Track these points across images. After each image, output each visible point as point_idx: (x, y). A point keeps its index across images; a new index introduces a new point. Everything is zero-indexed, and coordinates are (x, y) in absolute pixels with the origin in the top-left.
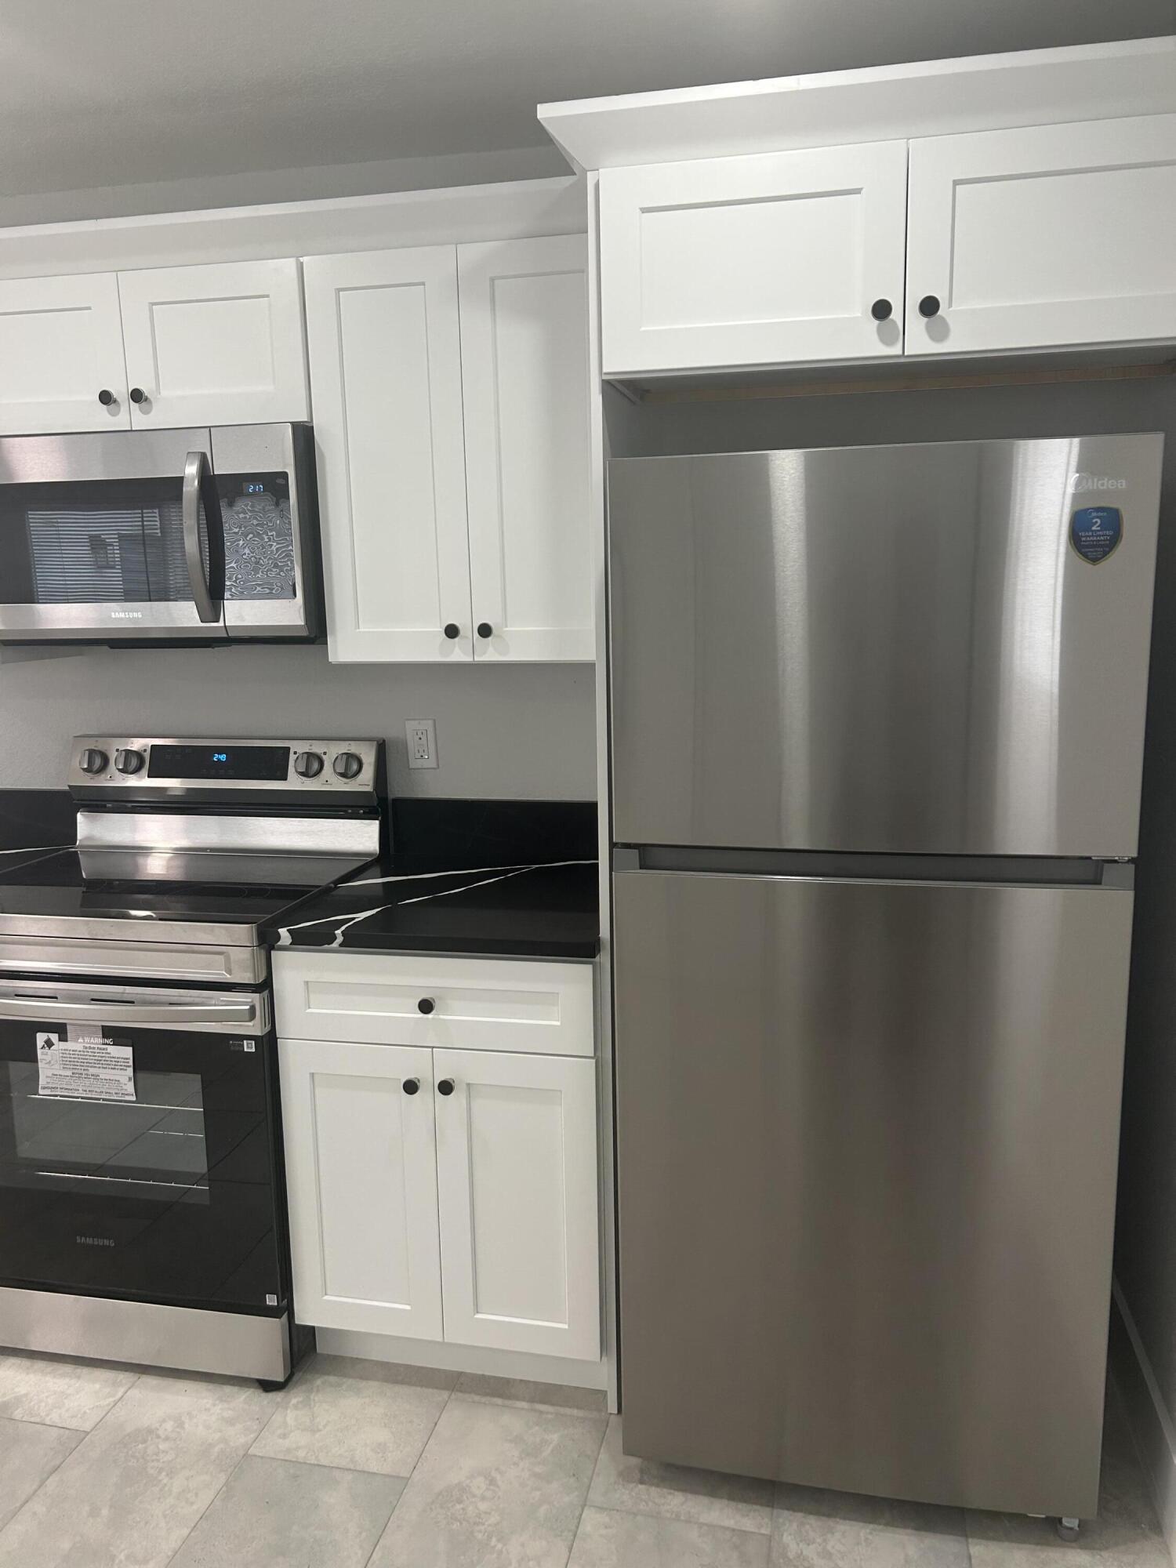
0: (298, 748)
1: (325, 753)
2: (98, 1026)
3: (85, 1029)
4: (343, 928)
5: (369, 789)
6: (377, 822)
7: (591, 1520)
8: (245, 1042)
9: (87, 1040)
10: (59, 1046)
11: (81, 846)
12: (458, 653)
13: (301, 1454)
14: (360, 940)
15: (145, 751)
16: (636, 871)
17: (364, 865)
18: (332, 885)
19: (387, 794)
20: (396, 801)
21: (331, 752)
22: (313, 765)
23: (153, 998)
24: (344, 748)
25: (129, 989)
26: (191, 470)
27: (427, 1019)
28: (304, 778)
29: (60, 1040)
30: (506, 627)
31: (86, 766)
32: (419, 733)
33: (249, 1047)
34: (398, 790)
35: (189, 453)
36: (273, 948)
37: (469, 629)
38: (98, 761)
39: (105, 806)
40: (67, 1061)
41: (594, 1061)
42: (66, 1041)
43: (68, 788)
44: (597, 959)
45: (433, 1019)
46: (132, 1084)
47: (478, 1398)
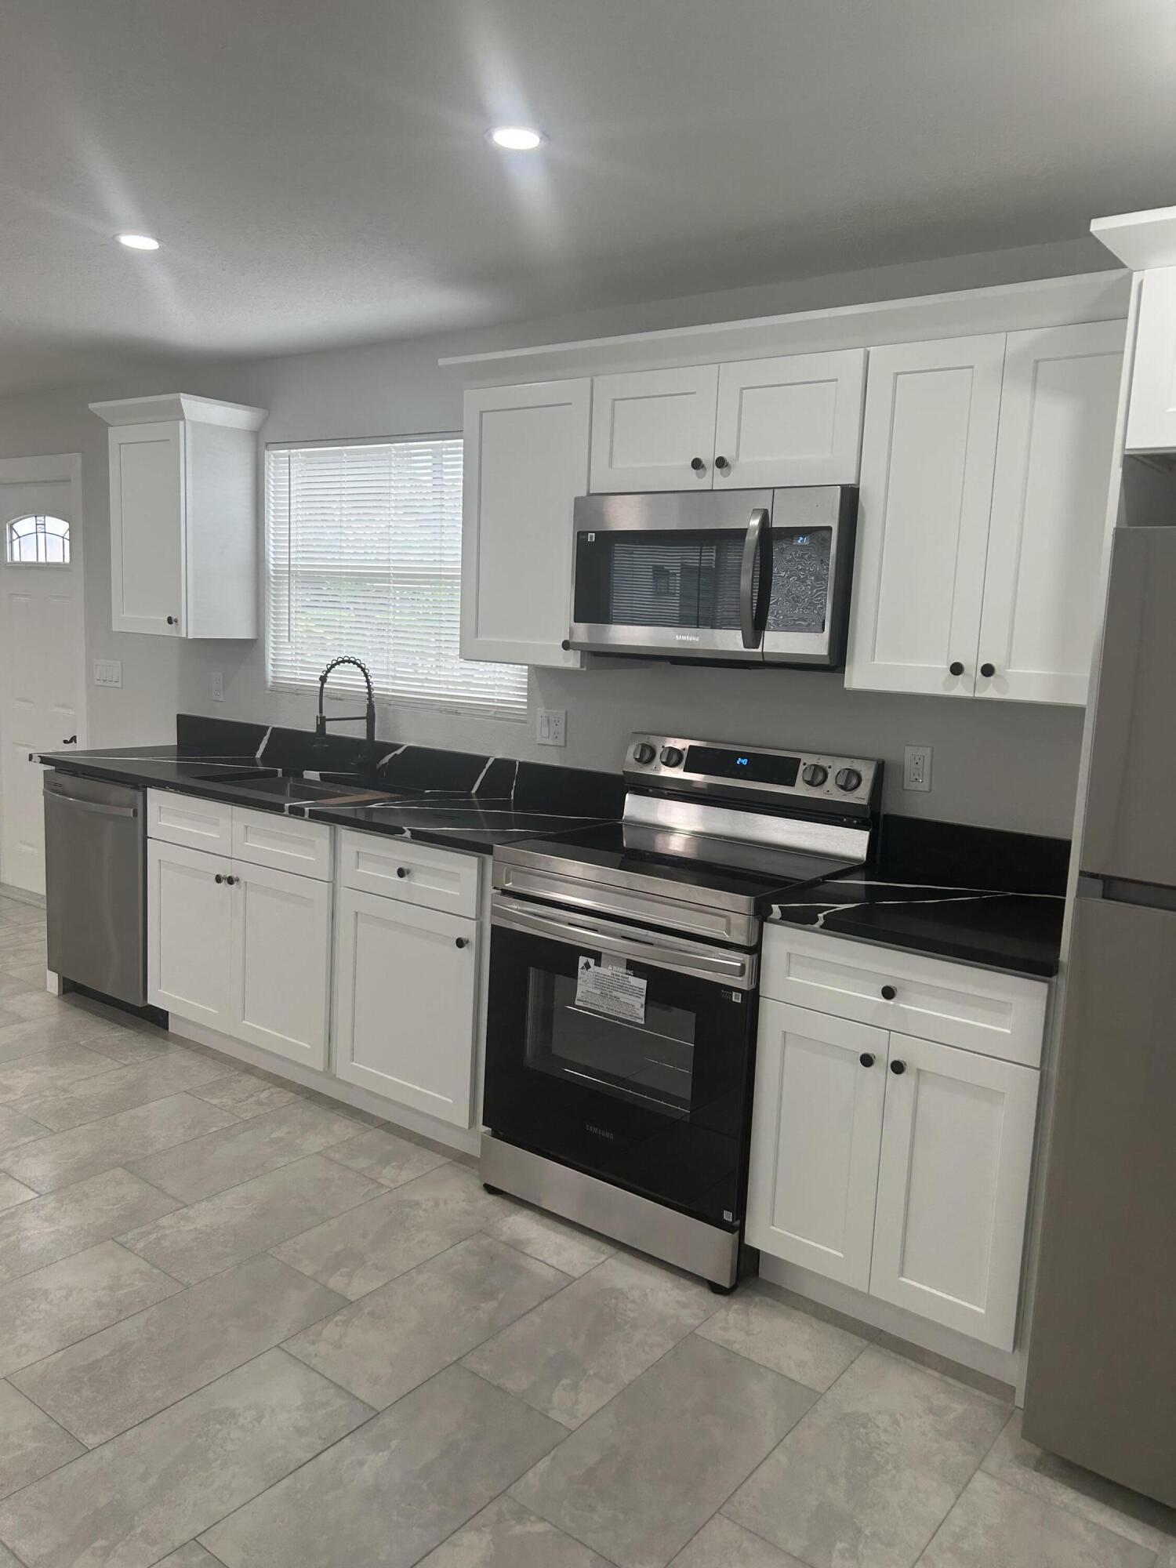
0: (807, 760)
1: (830, 767)
2: (623, 959)
3: (615, 960)
4: (825, 913)
5: (865, 802)
6: (868, 833)
7: (981, 1481)
8: (734, 993)
9: (615, 968)
10: (594, 968)
11: (626, 820)
12: (960, 689)
13: (736, 1347)
14: (837, 926)
15: (684, 749)
16: (1098, 900)
17: (851, 867)
18: (821, 880)
19: (880, 809)
20: (887, 816)
21: (835, 766)
22: (818, 777)
23: (668, 944)
24: (847, 764)
25: (651, 933)
26: (755, 522)
27: (889, 1005)
28: (809, 787)
29: (595, 965)
30: (1009, 669)
31: (638, 757)
32: (917, 758)
33: (737, 998)
34: (892, 806)
35: (754, 510)
36: (766, 921)
37: (972, 666)
38: (647, 755)
39: (648, 791)
40: (598, 981)
41: (1039, 1072)
42: (600, 966)
43: (622, 774)
44: (1054, 979)
45: (893, 1005)
46: (643, 1010)
47: (893, 1354)
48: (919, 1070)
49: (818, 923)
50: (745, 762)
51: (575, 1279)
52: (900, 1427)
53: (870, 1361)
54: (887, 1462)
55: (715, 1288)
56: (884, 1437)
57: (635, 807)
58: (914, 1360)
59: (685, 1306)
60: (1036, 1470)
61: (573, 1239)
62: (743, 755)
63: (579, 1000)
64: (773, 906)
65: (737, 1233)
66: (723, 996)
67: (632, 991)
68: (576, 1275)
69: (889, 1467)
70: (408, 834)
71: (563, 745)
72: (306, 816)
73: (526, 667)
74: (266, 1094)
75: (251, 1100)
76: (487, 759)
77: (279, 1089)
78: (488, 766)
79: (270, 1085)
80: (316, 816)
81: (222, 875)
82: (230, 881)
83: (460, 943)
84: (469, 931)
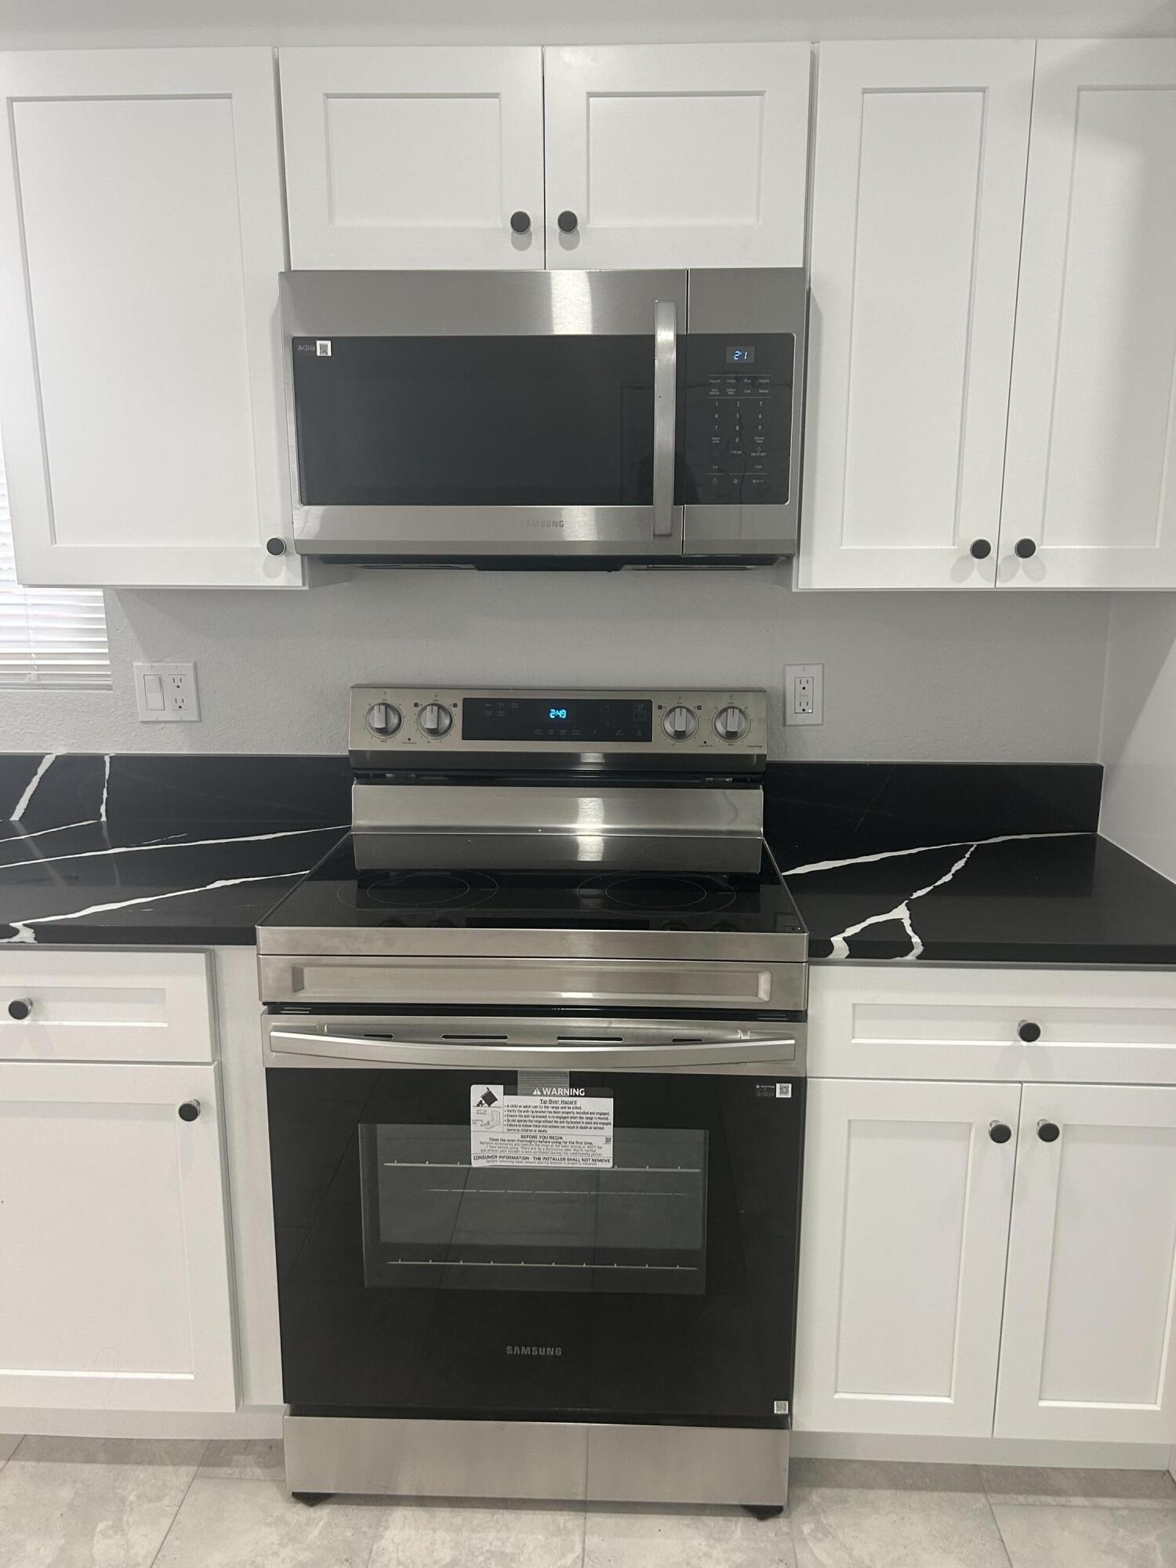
1: (699, 708)
2: (565, 1073)
3: (546, 1078)
5: (763, 751)
6: (760, 792)
8: (778, 1085)
9: (546, 1091)
10: (503, 1100)
12: (977, 577)
15: (455, 705)
21: (708, 706)
24: (725, 700)
27: (1032, 1049)
29: (506, 1094)
30: (1042, 545)
31: (380, 725)
32: (804, 681)
33: (784, 1092)
34: (769, 751)
36: (815, 963)
38: (393, 720)
40: (517, 1119)
42: (515, 1094)
43: (348, 754)
45: (1038, 1048)
46: (609, 1146)
48: (1078, 1129)
49: (914, 952)
50: (562, 714)
57: (370, 804)
62: (559, 704)
63: (476, 1158)
64: (833, 937)
65: (787, 1424)
66: (759, 1094)
67: (589, 1121)
70: (27, 935)
71: (195, 718)
73: (99, 593)
78: (41, 771)
84: (200, 1086)
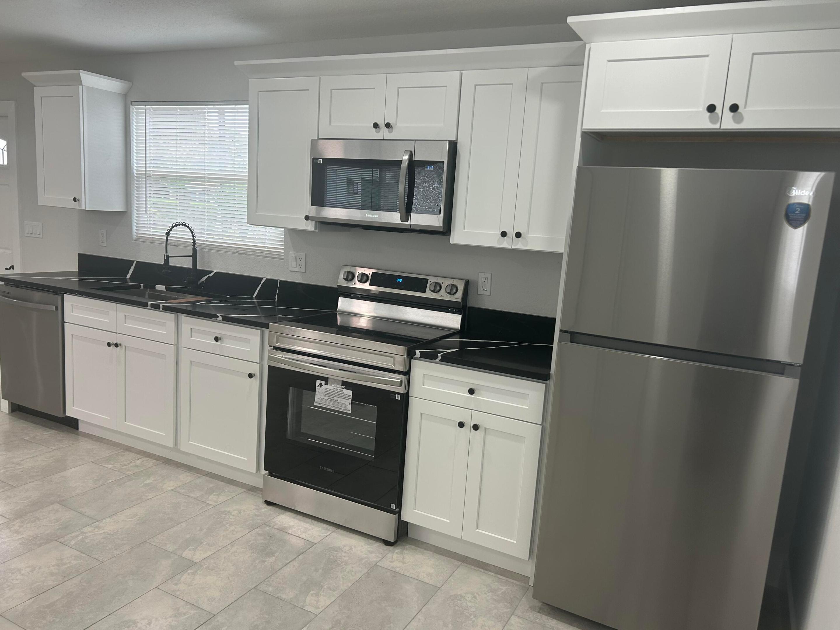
0: (432, 279)
1: (443, 283)
2: (340, 380)
3: (336, 381)
4: (442, 354)
5: (460, 300)
6: (461, 316)
7: (514, 620)
8: (397, 395)
9: (335, 385)
10: (324, 386)
11: (338, 311)
12: (505, 244)
13: (398, 570)
14: (447, 360)
15: (370, 274)
16: (568, 343)
17: (453, 333)
18: (439, 339)
19: (467, 304)
20: (469, 307)
21: (446, 283)
22: (436, 289)
23: (363, 372)
24: (451, 281)
25: (354, 367)
26: (406, 157)
27: (472, 397)
28: (433, 293)
29: (325, 384)
30: (528, 234)
31: (345, 278)
32: (484, 279)
33: (398, 397)
34: (472, 303)
35: (405, 151)
36: (412, 359)
37: (511, 233)
38: (350, 276)
39: (350, 296)
40: (327, 393)
41: (541, 426)
42: (328, 385)
43: (337, 287)
44: (548, 382)
45: (473, 397)
46: (350, 406)
47: (473, 567)
48: (486, 428)
49: (438, 359)
50: (401, 280)
51: (316, 544)
52: (477, 599)
53: (462, 571)
54: (470, 615)
55: (387, 543)
56: (469, 604)
57: (343, 304)
58: (483, 569)
59: (371, 552)
60: (539, 612)
61: (313, 525)
62: (400, 277)
63: (316, 403)
64: (416, 351)
65: (397, 515)
66: (391, 397)
67: (345, 397)
68: (316, 542)
69: (472, 617)
70: (220, 318)
71: (304, 271)
72: (161, 309)
73: (283, 229)
74: (139, 462)
75: (131, 464)
76: (262, 279)
77: (148, 458)
78: (262, 282)
79: (141, 456)
80: (166, 309)
81: (111, 342)
82: (116, 345)
83: (251, 376)
84: (255, 369)
